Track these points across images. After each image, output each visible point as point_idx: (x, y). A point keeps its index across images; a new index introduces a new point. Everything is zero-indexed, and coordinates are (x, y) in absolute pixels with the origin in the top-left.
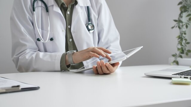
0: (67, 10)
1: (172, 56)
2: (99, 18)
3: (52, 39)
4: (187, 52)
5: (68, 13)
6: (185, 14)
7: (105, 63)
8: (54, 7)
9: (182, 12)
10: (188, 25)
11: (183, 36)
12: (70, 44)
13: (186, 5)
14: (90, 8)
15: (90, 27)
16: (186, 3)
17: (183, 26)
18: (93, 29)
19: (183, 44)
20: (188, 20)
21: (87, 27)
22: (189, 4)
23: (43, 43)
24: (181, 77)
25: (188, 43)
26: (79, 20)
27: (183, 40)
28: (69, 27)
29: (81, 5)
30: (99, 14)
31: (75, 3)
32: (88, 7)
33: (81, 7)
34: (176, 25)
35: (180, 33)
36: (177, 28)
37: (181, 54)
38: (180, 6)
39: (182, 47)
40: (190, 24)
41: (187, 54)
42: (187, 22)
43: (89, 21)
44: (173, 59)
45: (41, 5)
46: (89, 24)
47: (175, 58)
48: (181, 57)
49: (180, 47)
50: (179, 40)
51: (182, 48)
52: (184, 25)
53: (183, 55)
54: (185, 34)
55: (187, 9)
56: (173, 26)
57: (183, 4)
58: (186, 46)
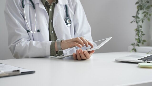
0: (49, 8)
1: (131, 45)
2: (75, 14)
3: (38, 31)
4: (142, 41)
5: (51, 10)
6: (141, 12)
7: (83, 51)
8: (40, 4)
9: (138, 10)
10: (143, 20)
11: (140, 29)
12: (52, 35)
13: (141, 4)
14: (68, 6)
15: (68, 22)
16: (142, 3)
17: (139, 21)
18: (70, 23)
19: (140, 36)
20: (144, 16)
21: (66, 21)
22: (144, 4)
23: (32, 34)
24: (145, 62)
25: (144, 35)
26: (59, 15)
27: (140, 32)
28: (51, 21)
29: (60, 4)
30: (75, 11)
31: (56, 2)
32: (66, 5)
33: (61, 5)
34: (134, 20)
35: (138, 27)
36: (135, 23)
37: (138, 44)
38: (137, 5)
39: (139, 37)
40: (145, 19)
41: (143, 43)
42: (143, 18)
43: (67, 17)
44: (132, 47)
45: (29, 3)
46: (67, 19)
47: (134, 46)
48: (138, 45)
49: (137, 37)
50: (137, 32)
51: (139, 39)
52: (141, 20)
53: (139, 44)
54: (141, 27)
55: (143, 8)
56: (132, 21)
57: (140, 3)
58: (142, 37)
